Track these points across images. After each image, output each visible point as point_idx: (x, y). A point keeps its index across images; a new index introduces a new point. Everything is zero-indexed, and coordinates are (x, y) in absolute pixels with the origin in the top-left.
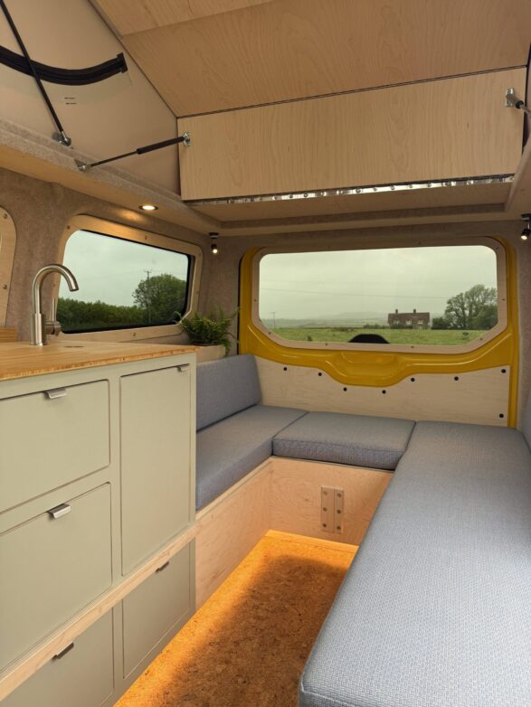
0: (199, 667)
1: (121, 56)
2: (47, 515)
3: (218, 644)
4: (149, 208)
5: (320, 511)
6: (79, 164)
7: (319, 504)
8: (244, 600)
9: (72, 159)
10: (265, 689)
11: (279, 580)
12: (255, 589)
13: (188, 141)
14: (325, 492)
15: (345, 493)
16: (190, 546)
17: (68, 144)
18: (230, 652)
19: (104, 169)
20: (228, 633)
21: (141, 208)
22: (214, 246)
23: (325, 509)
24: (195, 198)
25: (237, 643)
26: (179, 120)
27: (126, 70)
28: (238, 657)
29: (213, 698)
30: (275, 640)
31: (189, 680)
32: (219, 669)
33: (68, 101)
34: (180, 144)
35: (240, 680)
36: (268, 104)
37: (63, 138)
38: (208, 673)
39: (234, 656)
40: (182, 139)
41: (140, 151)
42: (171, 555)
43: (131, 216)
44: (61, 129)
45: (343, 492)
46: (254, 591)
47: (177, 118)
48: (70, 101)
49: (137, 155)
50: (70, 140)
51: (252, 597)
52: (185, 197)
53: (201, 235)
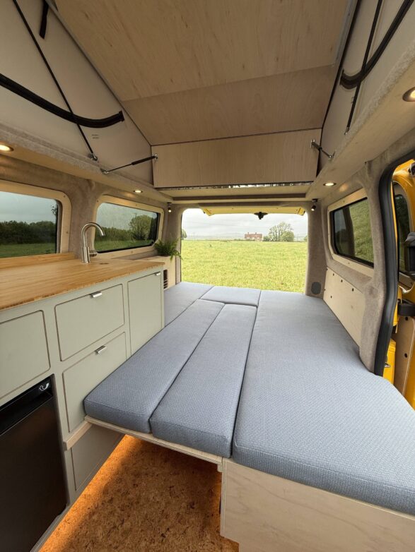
1: (121, 112)
2: (95, 353)
4: (138, 191)
6: (103, 171)
9: (99, 168)
13: (157, 158)
17: (96, 160)
19: (115, 173)
21: (134, 191)
22: (169, 209)
24: (161, 187)
26: (152, 147)
27: (124, 120)
33: (94, 137)
34: (153, 160)
37: (93, 157)
40: (154, 157)
41: (133, 164)
43: (129, 195)
44: (92, 152)
48: (96, 137)
50: (96, 157)
52: (156, 186)
53: (163, 203)
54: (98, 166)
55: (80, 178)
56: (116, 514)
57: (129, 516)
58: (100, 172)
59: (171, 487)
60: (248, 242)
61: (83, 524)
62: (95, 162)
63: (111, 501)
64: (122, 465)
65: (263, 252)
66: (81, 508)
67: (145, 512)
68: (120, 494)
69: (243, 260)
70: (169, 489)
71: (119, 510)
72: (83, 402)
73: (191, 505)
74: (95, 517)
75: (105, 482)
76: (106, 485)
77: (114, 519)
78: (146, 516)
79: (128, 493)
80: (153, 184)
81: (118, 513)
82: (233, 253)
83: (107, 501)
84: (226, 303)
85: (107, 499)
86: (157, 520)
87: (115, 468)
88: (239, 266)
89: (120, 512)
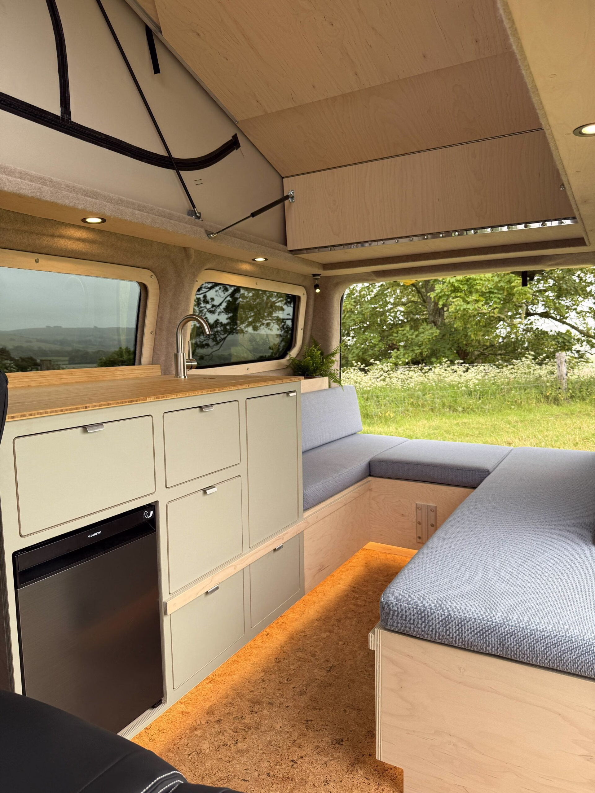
0: (308, 633)
1: (235, 137)
2: (202, 492)
3: (324, 620)
4: (260, 259)
5: (415, 524)
6: (208, 233)
7: (414, 520)
8: (346, 593)
9: (203, 230)
10: (361, 649)
11: (377, 581)
12: (355, 586)
13: (293, 197)
14: (418, 508)
15: (438, 509)
16: (300, 536)
17: (198, 218)
18: (334, 625)
19: (225, 234)
20: (332, 614)
21: (254, 260)
22: (316, 287)
23: (420, 523)
24: (299, 248)
25: (339, 620)
26: (284, 179)
27: (240, 146)
28: (339, 629)
29: (319, 652)
30: (370, 620)
31: (300, 640)
32: (324, 635)
33: (198, 182)
34: (286, 202)
35: (340, 643)
36: (362, 162)
37: (196, 213)
38: (315, 637)
39: (337, 628)
40: (287, 197)
41: (253, 215)
42: (285, 541)
43: (246, 267)
44: (194, 207)
45: (436, 507)
46: (355, 587)
47: (283, 178)
48: (199, 182)
49: (251, 218)
50: (200, 213)
51: (353, 591)
52: (290, 247)
53: (305, 276)
54: (202, 227)
55: (175, 246)
56: (227, 734)
57: (245, 738)
58: (204, 236)
59: (307, 721)
61: (183, 736)
62: (197, 220)
63: (219, 721)
67: (268, 739)
71: (230, 731)
73: (338, 742)
74: (198, 733)
76: (211, 706)
77: (223, 738)
78: (270, 742)
79: (242, 718)
80: (286, 244)
83: (213, 721)
85: (213, 719)
86: (285, 747)
89: (231, 733)
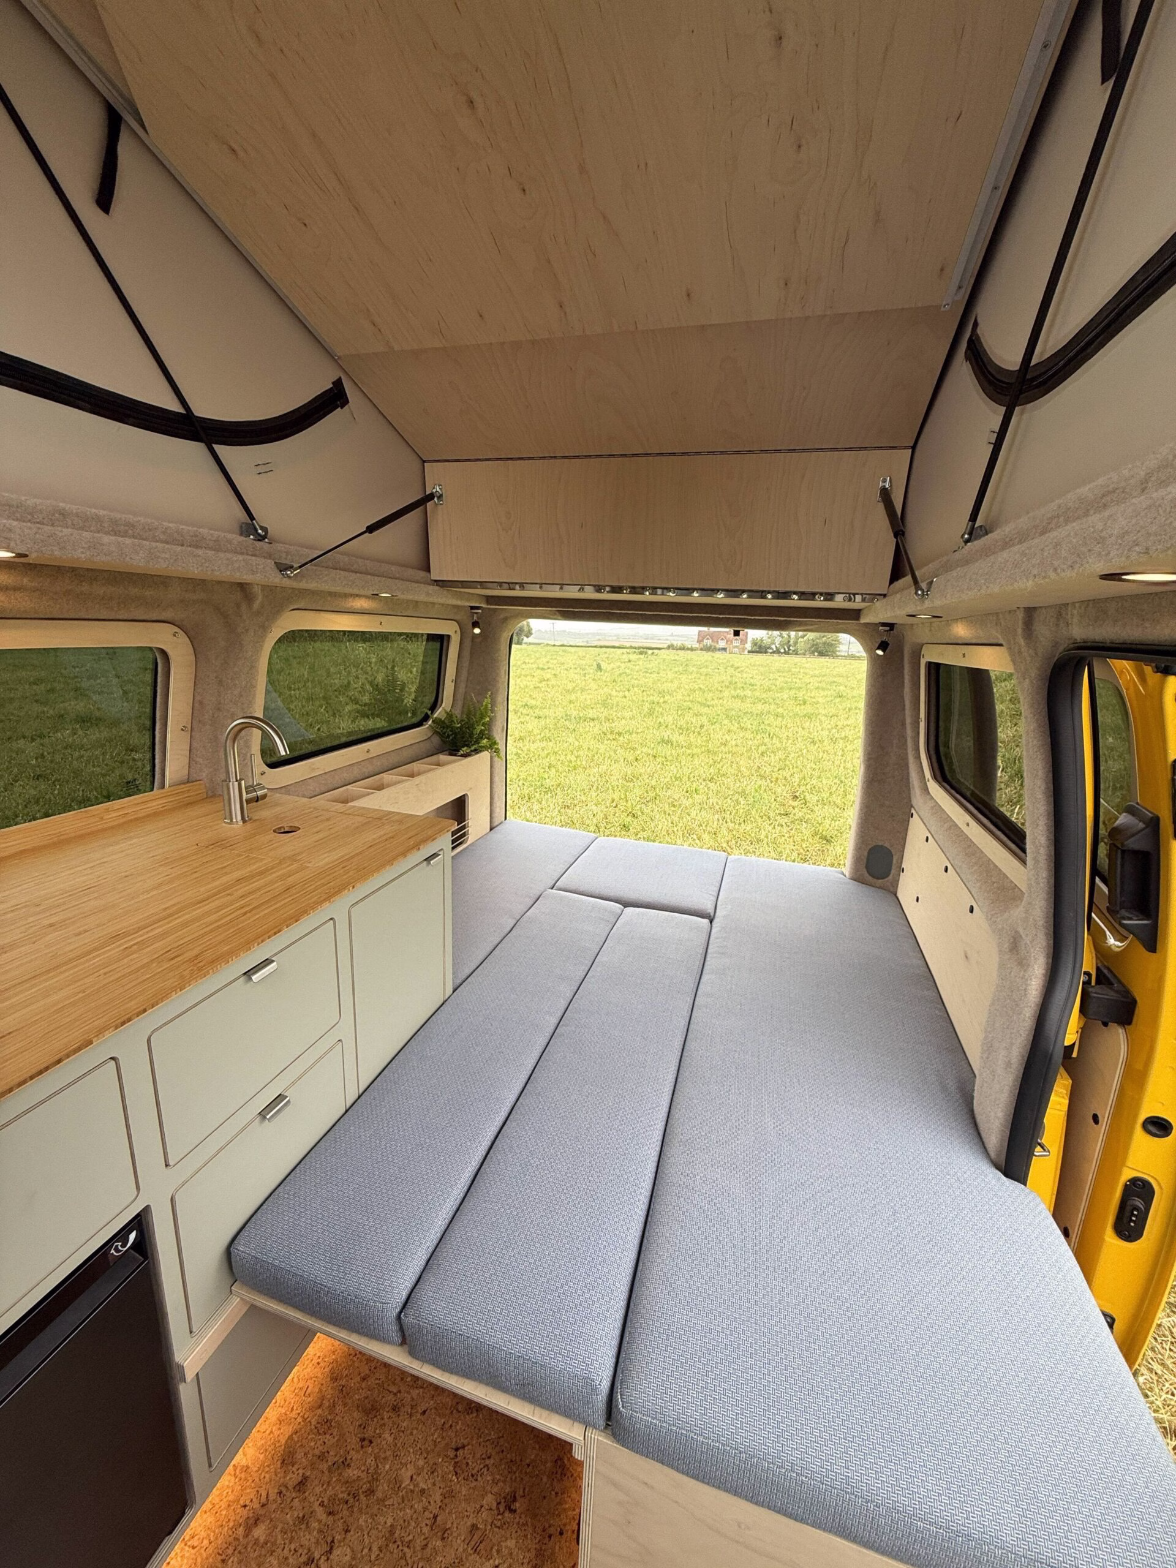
1: (338, 383)
6: (282, 568)
9: (270, 563)
13: (440, 497)
17: (261, 538)
19: (316, 566)
21: (375, 595)
22: (475, 624)
24: (450, 578)
26: (426, 465)
27: (347, 402)
33: (261, 469)
34: (429, 505)
37: (256, 530)
40: (431, 497)
41: (371, 529)
43: (361, 603)
44: (252, 518)
47: (424, 462)
48: (264, 469)
50: (265, 529)
52: (435, 575)
53: (459, 608)
54: (269, 556)
56: (315, 1525)
57: (347, 1531)
58: (274, 573)
59: (457, 1449)
60: (707, 656)
61: (230, 1551)
62: (259, 544)
63: (302, 1484)
64: (334, 1379)
65: (748, 693)
66: (224, 1504)
67: (390, 1521)
68: (324, 1466)
69: (688, 717)
70: (452, 1454)
71: (320, 1513)
72: (228, 1252)
73: (508, 1503)
74: (259, 1532)
75: (287, 1430)
76: (290, 1438)
77: (307, 1538)
78: (392, 1532)
79: (345, 1464)
80: (428, 569)
81: (320, 1521)
82: (662, 693)
83: (291, 1485)
84: (626, 904)
85: (293, 1478)
86: (419, 1543)
87: (314, 1388)
88: (676, 737)
89: (323, 1517)
